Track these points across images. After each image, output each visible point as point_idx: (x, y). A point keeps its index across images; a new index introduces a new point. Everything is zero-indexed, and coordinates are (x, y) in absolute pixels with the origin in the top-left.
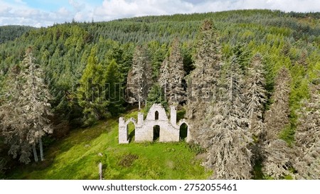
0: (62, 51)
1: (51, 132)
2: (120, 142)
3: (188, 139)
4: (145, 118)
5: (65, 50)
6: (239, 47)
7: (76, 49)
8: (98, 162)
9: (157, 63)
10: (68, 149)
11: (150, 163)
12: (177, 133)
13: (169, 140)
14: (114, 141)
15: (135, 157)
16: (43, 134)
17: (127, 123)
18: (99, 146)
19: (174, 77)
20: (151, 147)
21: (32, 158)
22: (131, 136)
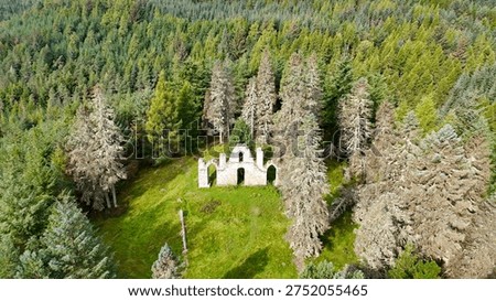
0: (98, 35)
1: (124, 177)
2: (201, 186)
3: (276, 182)
4: (227, 160)
5: (102, 32)
6: (346, 63)
7: (120, 30)
8: (178, 209)
9: (242, 80)
10: (141, 194)
11: (234, 210)
12: (264, 176)
13: (255, 183)
14: (194, 184)
15: (218, 203)
16: (116, 180)
17: (207, 165)
18: (176, 190)
19: (263, 102)
20: (235, 192)
21: (105, 204)
22: (212, 178)
